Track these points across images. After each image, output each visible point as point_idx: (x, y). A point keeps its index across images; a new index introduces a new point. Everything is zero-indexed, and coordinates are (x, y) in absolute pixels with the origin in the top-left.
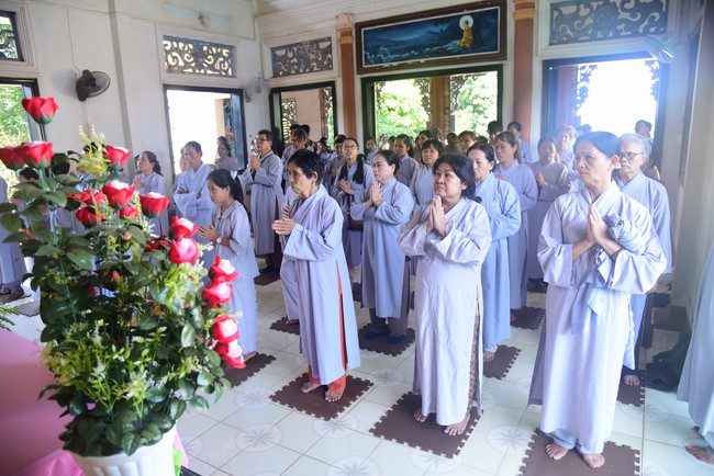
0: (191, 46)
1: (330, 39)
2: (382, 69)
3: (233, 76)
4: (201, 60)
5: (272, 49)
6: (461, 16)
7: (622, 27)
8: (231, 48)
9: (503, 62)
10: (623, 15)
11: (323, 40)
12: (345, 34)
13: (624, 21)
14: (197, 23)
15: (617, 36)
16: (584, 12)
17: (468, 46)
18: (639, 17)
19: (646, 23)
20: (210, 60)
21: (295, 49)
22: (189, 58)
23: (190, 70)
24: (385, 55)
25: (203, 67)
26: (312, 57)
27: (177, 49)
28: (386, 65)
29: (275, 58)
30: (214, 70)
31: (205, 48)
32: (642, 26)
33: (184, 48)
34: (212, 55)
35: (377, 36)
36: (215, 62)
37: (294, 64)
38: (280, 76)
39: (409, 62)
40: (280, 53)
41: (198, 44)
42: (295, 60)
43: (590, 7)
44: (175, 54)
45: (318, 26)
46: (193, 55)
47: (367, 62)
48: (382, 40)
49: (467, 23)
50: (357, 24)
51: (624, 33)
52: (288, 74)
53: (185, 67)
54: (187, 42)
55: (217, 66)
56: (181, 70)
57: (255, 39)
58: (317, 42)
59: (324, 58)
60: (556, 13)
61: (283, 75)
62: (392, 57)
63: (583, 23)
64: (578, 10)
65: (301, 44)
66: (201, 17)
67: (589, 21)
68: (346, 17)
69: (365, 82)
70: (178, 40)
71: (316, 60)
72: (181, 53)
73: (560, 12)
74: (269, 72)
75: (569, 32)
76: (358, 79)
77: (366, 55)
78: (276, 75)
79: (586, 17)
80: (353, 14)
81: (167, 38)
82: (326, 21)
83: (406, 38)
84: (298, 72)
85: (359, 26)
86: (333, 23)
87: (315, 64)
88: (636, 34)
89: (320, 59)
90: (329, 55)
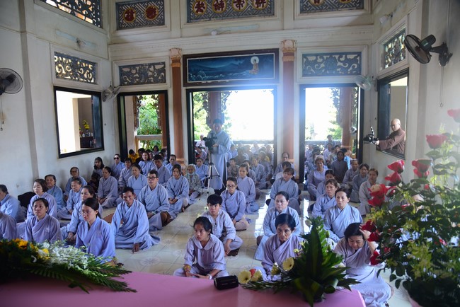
0: (70, 61)
1: (164, 63)
2: (201, 84)
3: (94, 83)
4: (76, 71)
5: (120, 67)
6: (252, 56)
7: (339, 70)
8: (94, 64)
9: (277, 84)
10: (339, 64)
11: (159, 64)
12: (175, 61)
13: (339, 67)
14: (76, 45)
15: (337, 74)
16: (320, 60)
17: (256, 73)
18: (347, 65)
19: (351, 69)
20: (81, 71)
21: (138, 68)
22: (69, 69)
23: (69, 77)
24: (203, 76)
25: (77, 76)
26: (150, 74)
27: (61, 62)
28: (203, 82)
29: (122, 73)
30: (84, 78)
31: (79, 63)
32: (349, 70)
33: (66, 61)
34: (83, 68)
35: (198, 64)
36: (84, 73)
37: (136, 77)
38: (125, 85)
39: (219, 81)
40: (126, 70)
41: (75, 60)
42: (137, 75)
43: (323, 58)
44: (60, 65)
45: (156, 55)
46: (71, 67)
47: (190, 79)
48: (201, 67)
49: (255, 60)
50: (184, 56)
51: (340, 73)
52: (132, 84)
53: (66, 75)
54: (68, 57)
55: (85, 75)
56: (63, 77)
57: (108, 59)
58: (154, 64)
59: (159, 75)
60: (305, 60)
61: (128, 85)
62: (208, 77)
63: (319, 66)
64: (317, 59)
65: (142, 65)
66: (78, 42)
67: (322, 65)
68: (177, 51)
69: (188, 92)
70: (62, 56)
71: (153, 76)
72: (64, 64)
73: (307, 59)
74: (117, 82)
75: (312, 70)
76: (183, 90)
77: (190, 75)
78: (122, 84)
79: (321, 63)
80: (181, 49)
81: (56, 54)
82: (162, 52)
83: (217, 67)
84: (139, 83)
85: (185, 57)
86: (167, 53)
87: (152, 78)
88: (346, 74)
89: (156, 75)
90: (163, 74)
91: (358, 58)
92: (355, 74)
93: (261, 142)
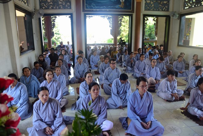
9: (133, 13)
10: (160, 5)
13: (160, 7)
16: (152, 3)
17: (122, 7)
18: (163, 6)
19: (165, 8)
24: (94, 6)
26: (60, 3)
29: (41, 1)
37: (51, 5)
38: (43, 9)
39: (103, 10)
42: (51, 3)
43: (153, 2)
47: (86, 8)
48: (93, 1)
51: (160, 10)
52: (48, 8)
61: (45, 9)
62: (97, 7)
63: (151, 5)
64: (150, 2)
67: (153, 5)
69: (85, 15)
71: (62, 4)
74: (38, 7)
76: (82, 14)
77: (86, 5)
78: (41, 8)
83: (102, 2)
84: (52, 8)
87: (62, 6)
88: (162, 10)
89: (64, 4)
90: (69, 4)
91: (168, 3)
92: (166, 11)
93: (102, 45)
